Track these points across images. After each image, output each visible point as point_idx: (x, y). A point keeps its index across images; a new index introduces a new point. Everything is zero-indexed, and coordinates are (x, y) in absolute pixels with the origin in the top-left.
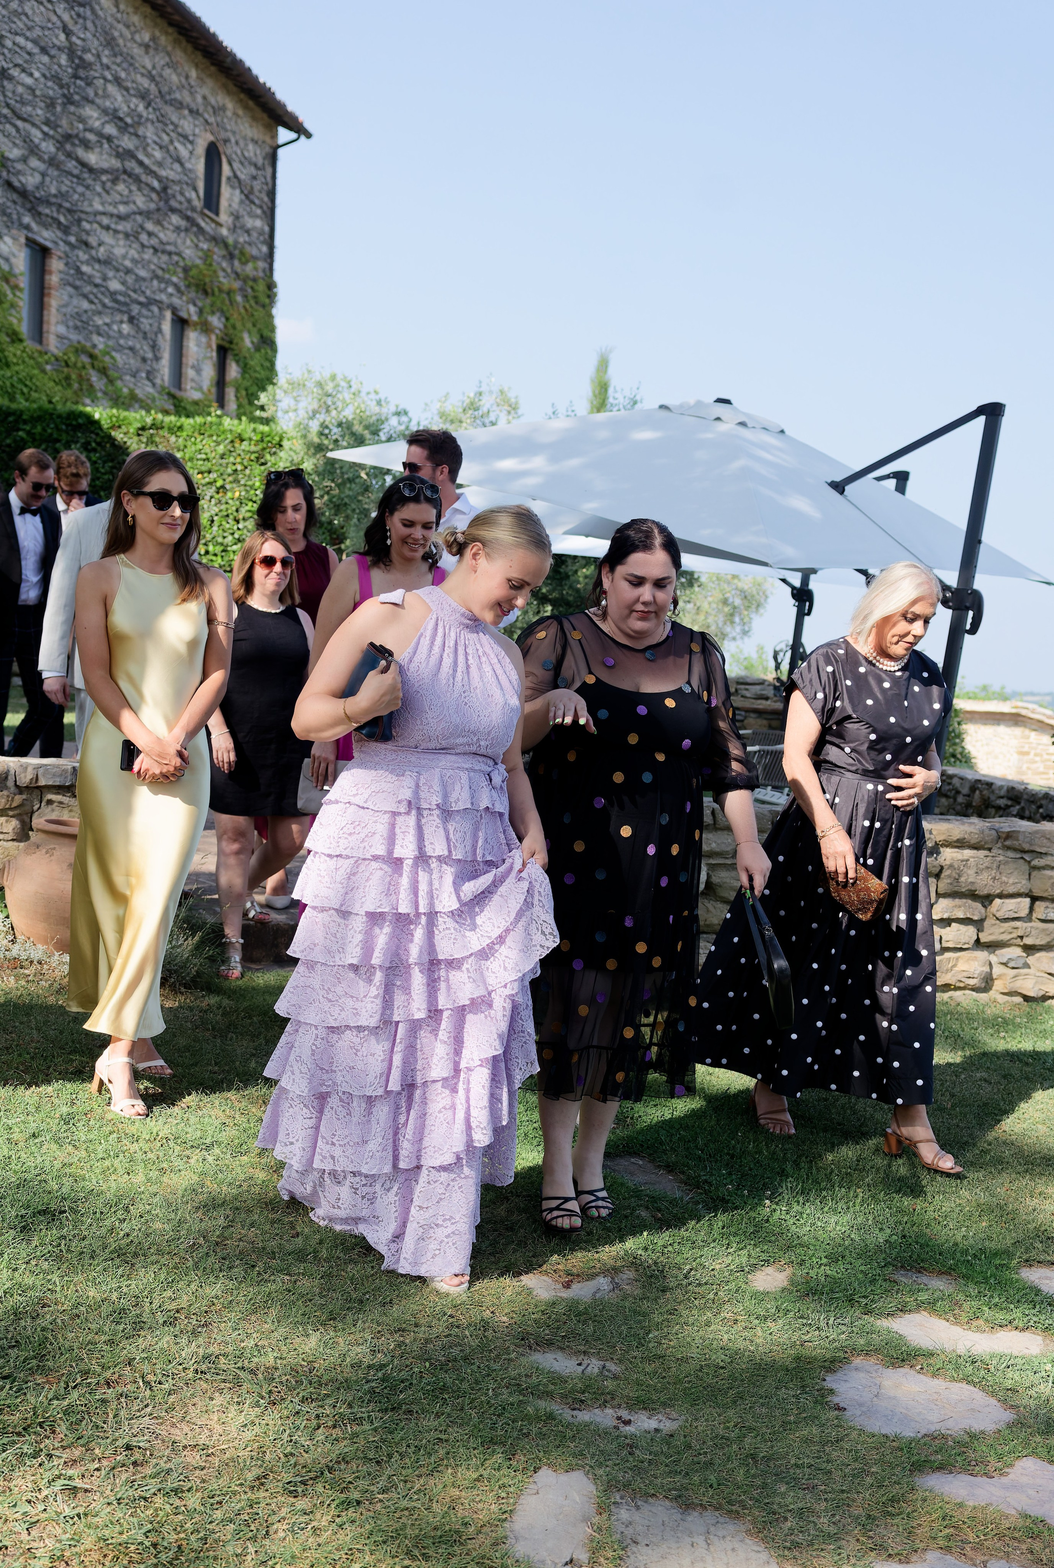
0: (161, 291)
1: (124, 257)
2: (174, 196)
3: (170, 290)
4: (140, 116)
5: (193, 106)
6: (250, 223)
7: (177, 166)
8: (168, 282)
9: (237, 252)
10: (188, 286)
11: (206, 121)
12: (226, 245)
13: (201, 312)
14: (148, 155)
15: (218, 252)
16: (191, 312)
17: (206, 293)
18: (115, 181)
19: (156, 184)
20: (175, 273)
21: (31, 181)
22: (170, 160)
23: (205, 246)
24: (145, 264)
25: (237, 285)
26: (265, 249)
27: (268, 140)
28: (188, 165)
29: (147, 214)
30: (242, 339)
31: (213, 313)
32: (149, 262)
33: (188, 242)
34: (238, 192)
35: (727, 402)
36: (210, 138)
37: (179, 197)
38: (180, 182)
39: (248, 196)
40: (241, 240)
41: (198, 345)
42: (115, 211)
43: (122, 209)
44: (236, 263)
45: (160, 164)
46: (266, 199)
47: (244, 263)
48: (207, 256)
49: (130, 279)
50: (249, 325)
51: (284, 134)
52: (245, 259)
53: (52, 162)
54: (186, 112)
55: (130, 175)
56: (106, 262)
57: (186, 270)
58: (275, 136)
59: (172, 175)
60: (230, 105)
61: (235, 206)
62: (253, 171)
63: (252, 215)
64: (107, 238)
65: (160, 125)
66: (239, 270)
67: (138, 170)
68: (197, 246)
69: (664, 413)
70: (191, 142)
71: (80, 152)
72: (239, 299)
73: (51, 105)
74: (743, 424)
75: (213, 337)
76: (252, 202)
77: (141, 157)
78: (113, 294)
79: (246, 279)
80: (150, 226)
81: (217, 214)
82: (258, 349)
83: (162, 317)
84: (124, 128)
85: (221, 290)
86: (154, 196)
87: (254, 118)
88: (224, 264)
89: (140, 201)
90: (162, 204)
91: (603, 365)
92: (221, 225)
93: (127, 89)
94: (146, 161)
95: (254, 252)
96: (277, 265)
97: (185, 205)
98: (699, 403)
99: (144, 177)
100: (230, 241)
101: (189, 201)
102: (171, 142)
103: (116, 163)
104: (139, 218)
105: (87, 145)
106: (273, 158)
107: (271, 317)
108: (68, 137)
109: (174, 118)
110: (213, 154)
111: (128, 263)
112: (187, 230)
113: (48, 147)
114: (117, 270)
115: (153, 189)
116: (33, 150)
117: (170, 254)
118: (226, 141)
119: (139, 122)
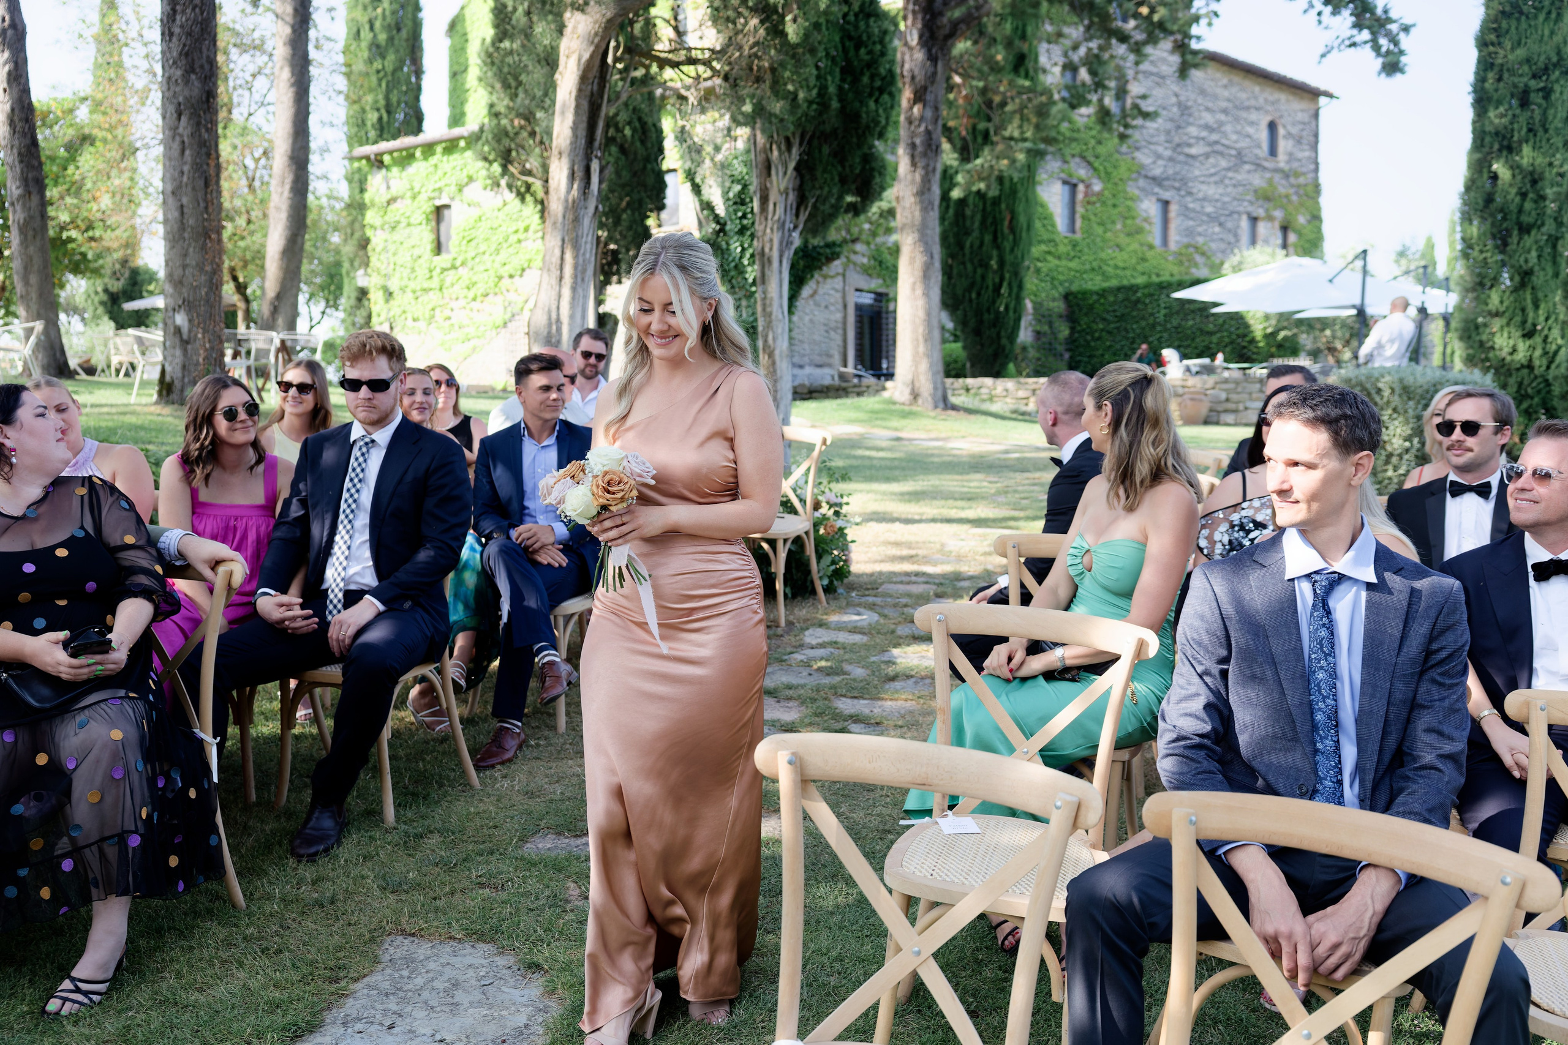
0: (1239, 206)
1: (1215, 194)
2: (1246, 155)
3: (1245, 204)
4: (1222, 121)
5: (1258, 106)
6: (1300, 155)
7: (1247, 140)
8: (1244, 200)
9: (1292, 174)
10: (1258, 199)
11: (1266, 110)
12: (1283, 172)
13: (1267, 211)
14: (1228, 140)
15: (1277, 177)
16: (1261, 212)
17: (1269, 200)
18: (1207, 158)
19: (1233, 152)
20: (1248, 194)
21: (1157, 171)
22: (1242, 138)
23: (1268, 176)
24: (1228, 195)
25: (1291, 191)
27: (1311, 108)
28: (1255, 137)
29: (1229, 169)
30: (1298, 220)
31: (1275, 209)
32: (1231, 193)
33: (1256, 176)
34: (1291, 141)
36: (1270, 118)
37: (1250, 155)
38: (1250, 148)
39: (1299, 141)
40: (1294, 166)
41: (1267, 229)
42: (1208, 173)
43: (1213, 171)
44: (1291, 179)
45: (1236, 142)
46: (1313, 139)
47: (1299, 177)
48: (1269, 181)
50: (1303, 211)
51: (1321, 101)
52: (1297, 175)
53: (1171, 159)
54: (1253, 110)
55: (1216, 153)
56: (1204, 199)
57: (1256, 191)
58: (1316, 104)
59: (1244, 145)
60: (1283, 97)
61: (1289, 149)
62: (1301, 127)
63: (1303, 150)
64: (1204, 187)
65: (1235, 123)
66: (1294, 183)
67: (1222, 149)
68: (1262, 177)
70: (1258, 125)
71: (1187, 150)
72: (1294, 198)
73: (1168, 132)
75: (1278, 223)
76: (1302, 143)
77: (1224, 141)
78: (1208, 215)
79: (1299, 186)
80: (1230, 174)
81: (1277, 156)
82: (1309, 223)
83: (1241, 219)
84: (1212, 130)
85: (1280, 197)
86: (1232, 159)
87: (1300, 100)
88: (1282, 182)
89: (1224, 163)
90: (1238, 162)
92: (1279, 162)
93: (1213, 111)
94: (1227, 143)
95: (1304, 170)
97: (1255, 158)
99: (1225, 151)
100: (1287, 168)
101: (1256, 155)
102: (1243, 128)
103: (1207, 149)
104: (1223, 173)
105: (1189, 145)
106: (1316, 115)
107: (1318, 203)
108: (1179, 145)
109: (1245, 115)
110: (1272, 126)
111: (1217, 197)
112: (1255, 170)
113: (1168, 153)
114: (1210, 202)
115: (1232, 156)
116: (1159, 157)
117: (1244, 185)
118: (1281, 117)
119: (1221, 124)
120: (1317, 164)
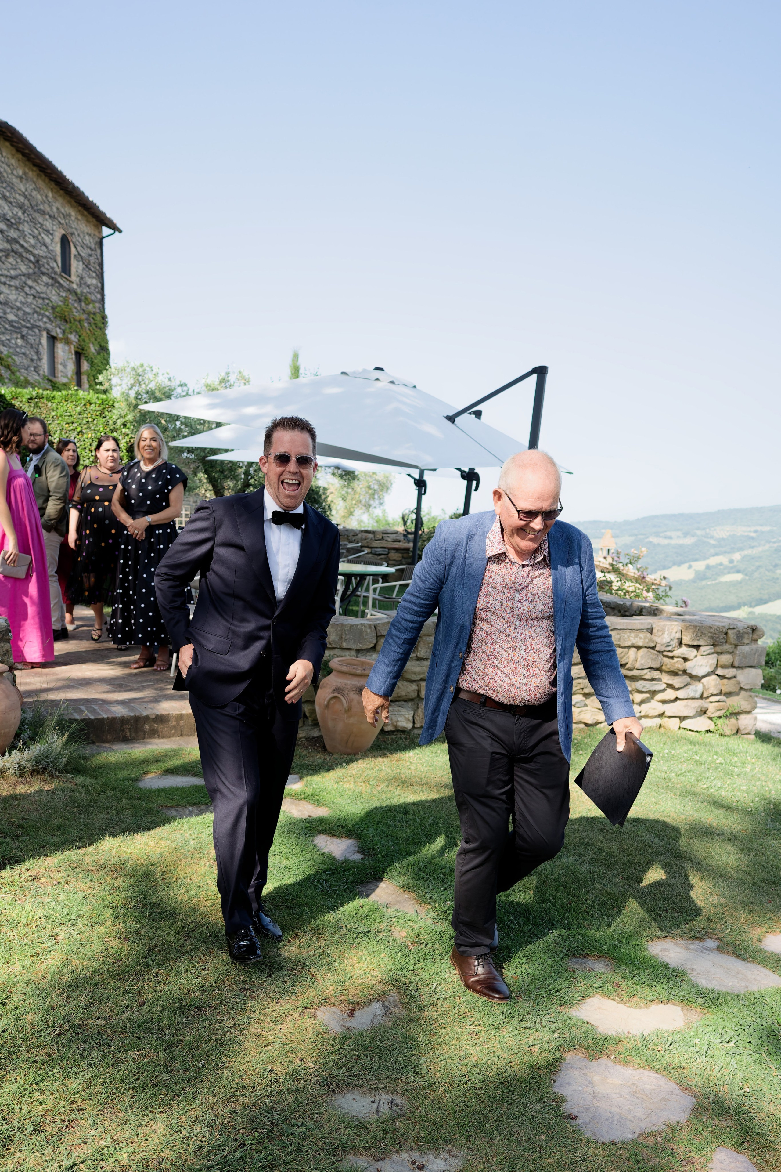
0: (39, 320)
1: (16, 301)
2: (43, 266)
3: (45, 320)
4: (20, 219)
5: (51, 213)
6: (89, 281)
7: (44, 248)
8: (43, 315)
9: (83, 298)
10: (55, 317)
11: (60, 222)
12: (76, 294)
13: (64, 332)
14: (26, 241)
15: (72, 298)
17: (66, 321)
18: (7, 256)
19: (32, 258)
20: (47, 310)
22: (39, 245)
23: (64, 295)
24: (29, 305)
25: (84, 317)
26: (99, 296)
27: (97, 234)
28: (51, 248)
29: (28, 276)
30: (89, 347)
31: (71, 333)
32: (31, 303)
33: (54, 292)
34: (81, 263)
35: (381, 369)
36: (63, 232)
37: (46, 266)
38: (46, 257)
39: (87, 266)
40: (85, 291)
41: (64, 352)
42: (9, 274)
43: (13, 273)
44: (83, 304)
45: (34, 247)
46: (98, 268)
47: (88, 304)
48: (65, 300)
49: (20, 314)
50: (93, 340)
51: (106, 231)
52: (88, 302)
54: (47, 217)
55: (16, 253)
56: (5, 304)
57: (53, 308)
58: (100, 232)
59: (41, 253)
60: (73, 214)
61: (80, 271)
62: (89, 251)
63: (90, 277)
64: (5, 289)
65: (32, 224)
66: (85, 308)
67: (21, 250)
68: (59, 294)
69: (344, 376)
70: (52, 234)
72: (86, 325)
74: (392, 382)
75: (72, 347)
76: (90, 269)
77: (22, 242)
78: (10, 322)
79: (89, 314)
80: (30, 283)
81: (70, 276)
82: (99, 353)
83: (41, 336)
84: (10, 225)
85: (75, 320)
86: (31, 265)
87: (88, 221)
88: (76, 305)
89: (23, 268)
90: (36, 270)
91: (296, 357)
92: (73, 283)
93: (11, 203)
94: (25, 245)
95: (93, 298)
96: (106, 306)
97: (51, 270)
98: (365, 371)
99: (24, 254)
100: (79, 291)
101: (53, 268)
102: (40, 234)
103: (7, 246)
104: (23, 278)
106: (100, 244)
107: (105, 335)
109: (41, 220)
110: (65, 242)
111: (18, 304)
112: (52, 285)
114: (12, 308)
115: (30, 261)
117: (43, 299)
118: (72, 234)
119: (19, 222)
120: (103, 295)
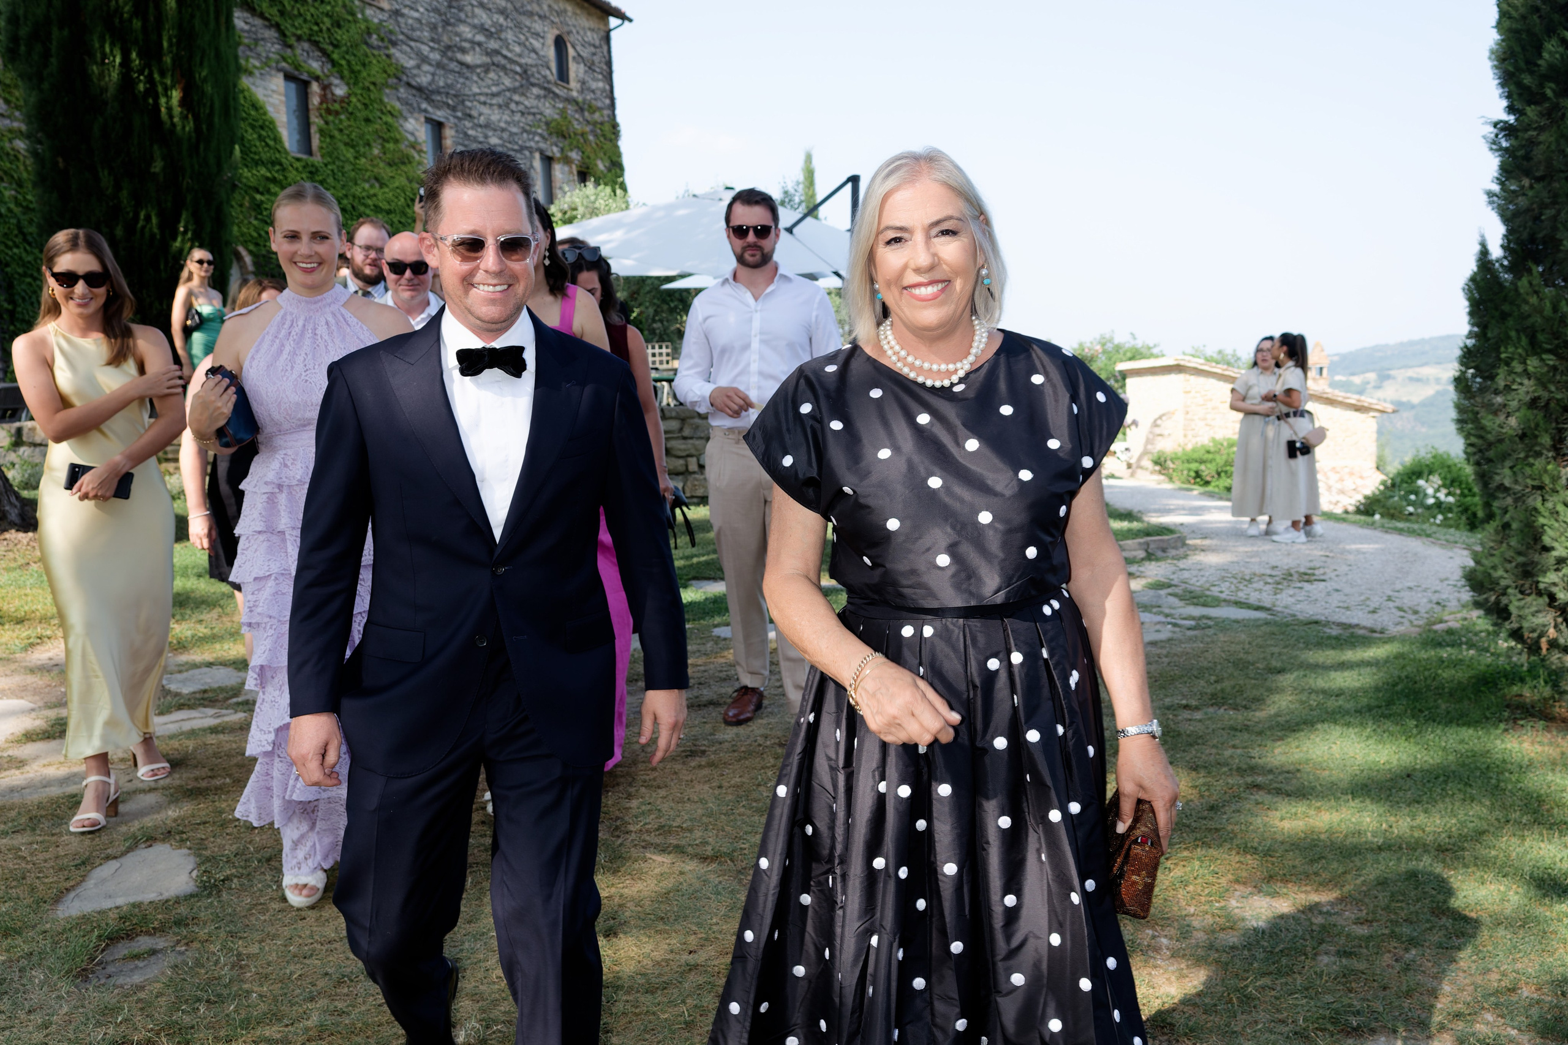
0: (530, 140)
1: (499, 121)
2: (533, 75)
3: (537, 138)
4: (501, 26)
5: (541, 13)
6: (594, 85)
7: (533, 55)
8: (535, 134)
9: (586, 107)
10: (551, 134)
11: (553, 22)
12: (577, 103)
13: (562, 150)
14: (511, 51)
15: (571, 109)
16: (555, 151)
17: (564, 137)
18: (487, 71)
19: (518, 69)
20: (539, 127)
21: (424, 80)
22: (526, 52)
23: (561, 106)
24: (516, 124)
25: (588, 129)
26: (608, 101)
27: (602, 27)
28: (542, 53)
29: (514, 90)
30: (596, 165)
31: (571, 150)
32: (519, 122)
33: (547, 104)
34: (582, 65)
36: (556, 32)
37: (537, 75)
38: (536, 66)
39: (591, 67)
40: (588, 97)
41: (562, 173)
42: (489, 91)
43: (494, 89)
44: (586, 114)
45: (520, 56)
46: (605, 67)
47: (594, 112)
48: (563, 112)
49: (505, 135)
50: (602, 155)
51: (613, 22)
52: (593, 110)
53: (439, 65)
54: (536, 18)
55: (498, 66)
56: (487, 126)
57: (547, 124)
58: (607, 23)
59: (530, 61)
60: (569, 8)
61: (581, 75)
62: (593, 49)
63: (595, 79)
64: (485, 110)
65: (517, 30)
66: (589, 118)
67: (503, 61)
68: (554, 106)
70: (543, 38)
71: (459, 56)
72: (591, 138)
73: (433, 28)
75: (574, 167)
76: (594, 71)
77: (505, 52)
79: (595, 124)
80: (516, 98)
81: (568, 82)
82: (609, 170)
83: (532, 158)
84: (489, 35)
85: (575, 134)
86: (518, 77)
87: (589, 14)
88: (577, 116)
89: (507, 82)
90: (524, 82)
91: (809, 158)
92: (571, 90)
93: (490, 10)
94: (509, 55)
95: (599, 104)
96: (618, 112)
97: (542, 80)
99: (508, 66)
100: (580, 99)
101: (545, 77)
102: (527, 39)
103: (486, 59)
104: (508, 94)
105: (463, 51)
106: (607, 39)
107: (617, 147)
108: (449, 48)
109: (528, 23)
110: (560, 43)
111: (503, 125)
112: (545, 97)
113: (435, 56)
114: (495, 130)
115: (517, 73)
116: (424, 60)
117: (534, 114)
118: (569, 33)
119: (501, 29)
120: (612, 100)
